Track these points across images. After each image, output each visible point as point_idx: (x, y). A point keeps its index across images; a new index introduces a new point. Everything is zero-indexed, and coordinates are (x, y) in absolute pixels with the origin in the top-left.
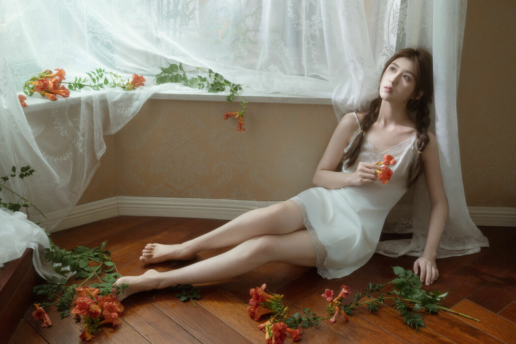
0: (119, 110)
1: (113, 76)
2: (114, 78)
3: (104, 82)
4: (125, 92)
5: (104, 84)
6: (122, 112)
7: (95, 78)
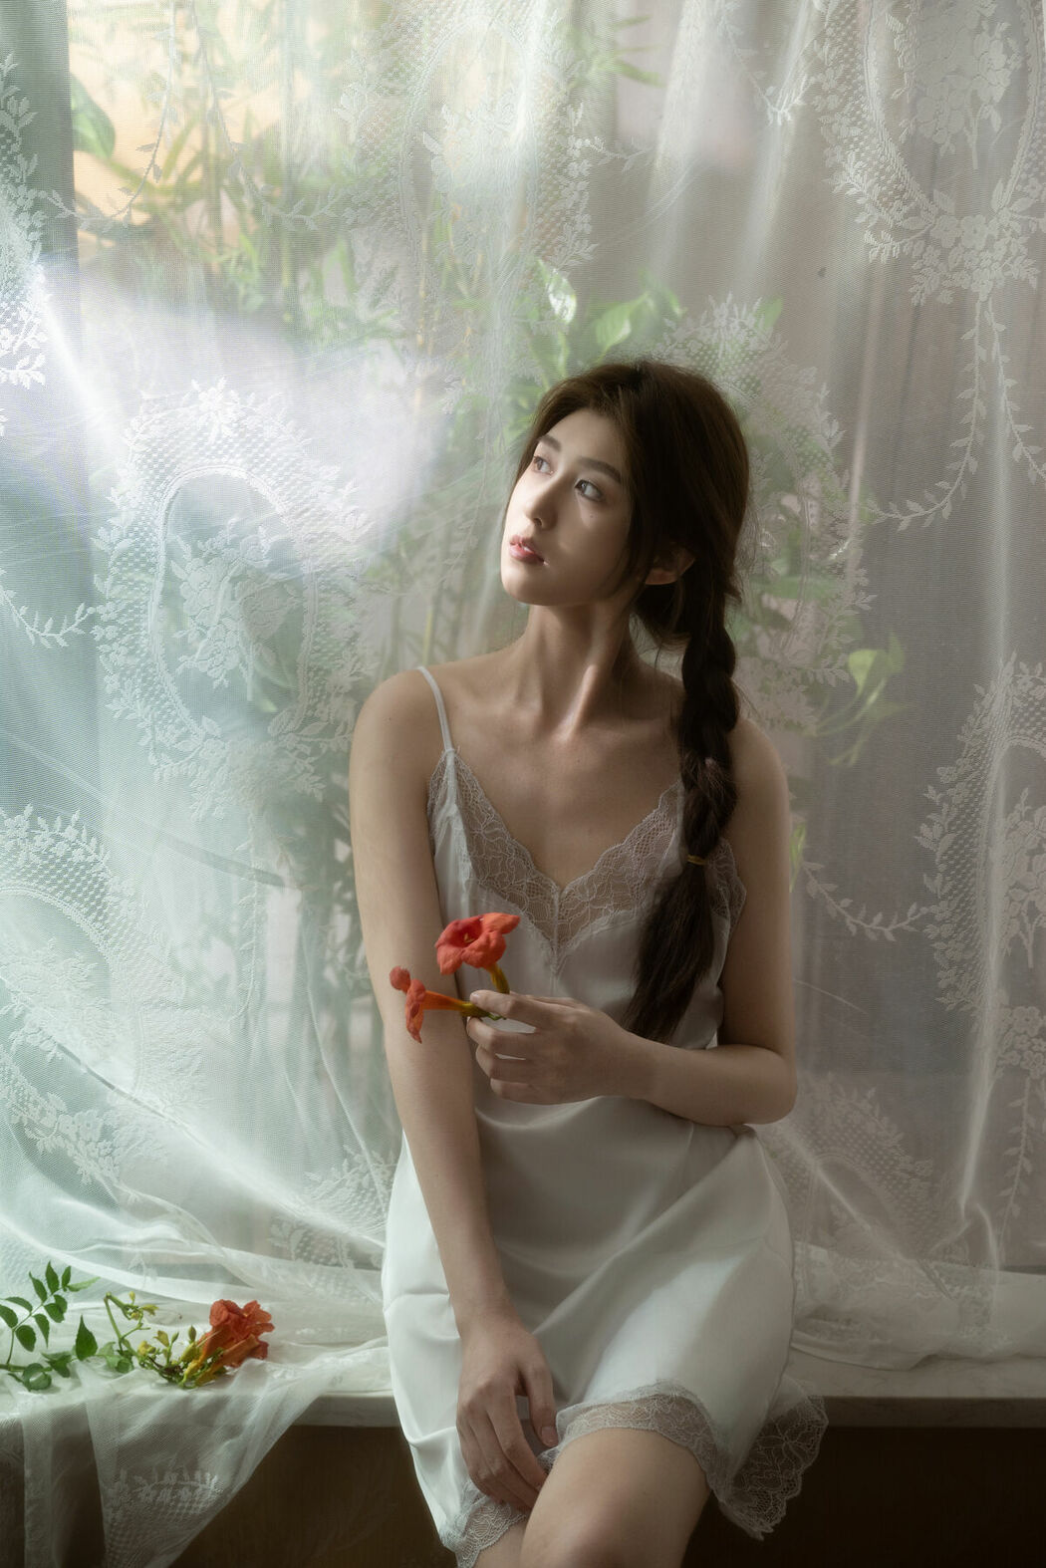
0: (147, 1488)
1: (117, 1312)
2: (126, 1324)
3: (73, 1343)
4: (179, 1393)
5: (74, 1357)
6: (166, 1496)
7: (32, 1323)
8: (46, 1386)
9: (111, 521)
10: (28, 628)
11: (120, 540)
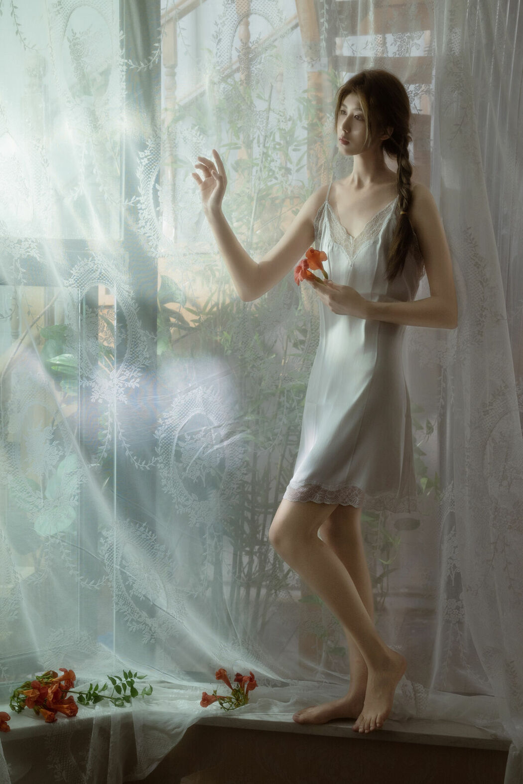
5: (131, 697)
7: (121, 685)
8: (122, 705)
9: (159, 428)
10: (136, 463)
11: (162, 434)
